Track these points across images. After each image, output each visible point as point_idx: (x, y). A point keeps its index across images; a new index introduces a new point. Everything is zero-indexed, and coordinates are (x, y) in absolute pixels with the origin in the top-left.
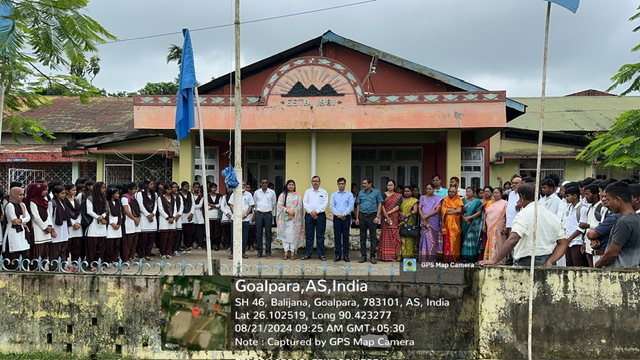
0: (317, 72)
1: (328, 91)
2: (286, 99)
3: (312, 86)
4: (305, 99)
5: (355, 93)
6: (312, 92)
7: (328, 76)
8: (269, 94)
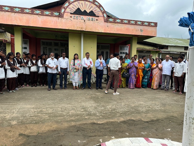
0: (87, 4)
1: (92, 14)
2: (73, 15)
3: (85, 11)
4: (82, 16)
5: (104, 16)
6: (85, 13)
7: (92, 7)
8: (64, 12)
